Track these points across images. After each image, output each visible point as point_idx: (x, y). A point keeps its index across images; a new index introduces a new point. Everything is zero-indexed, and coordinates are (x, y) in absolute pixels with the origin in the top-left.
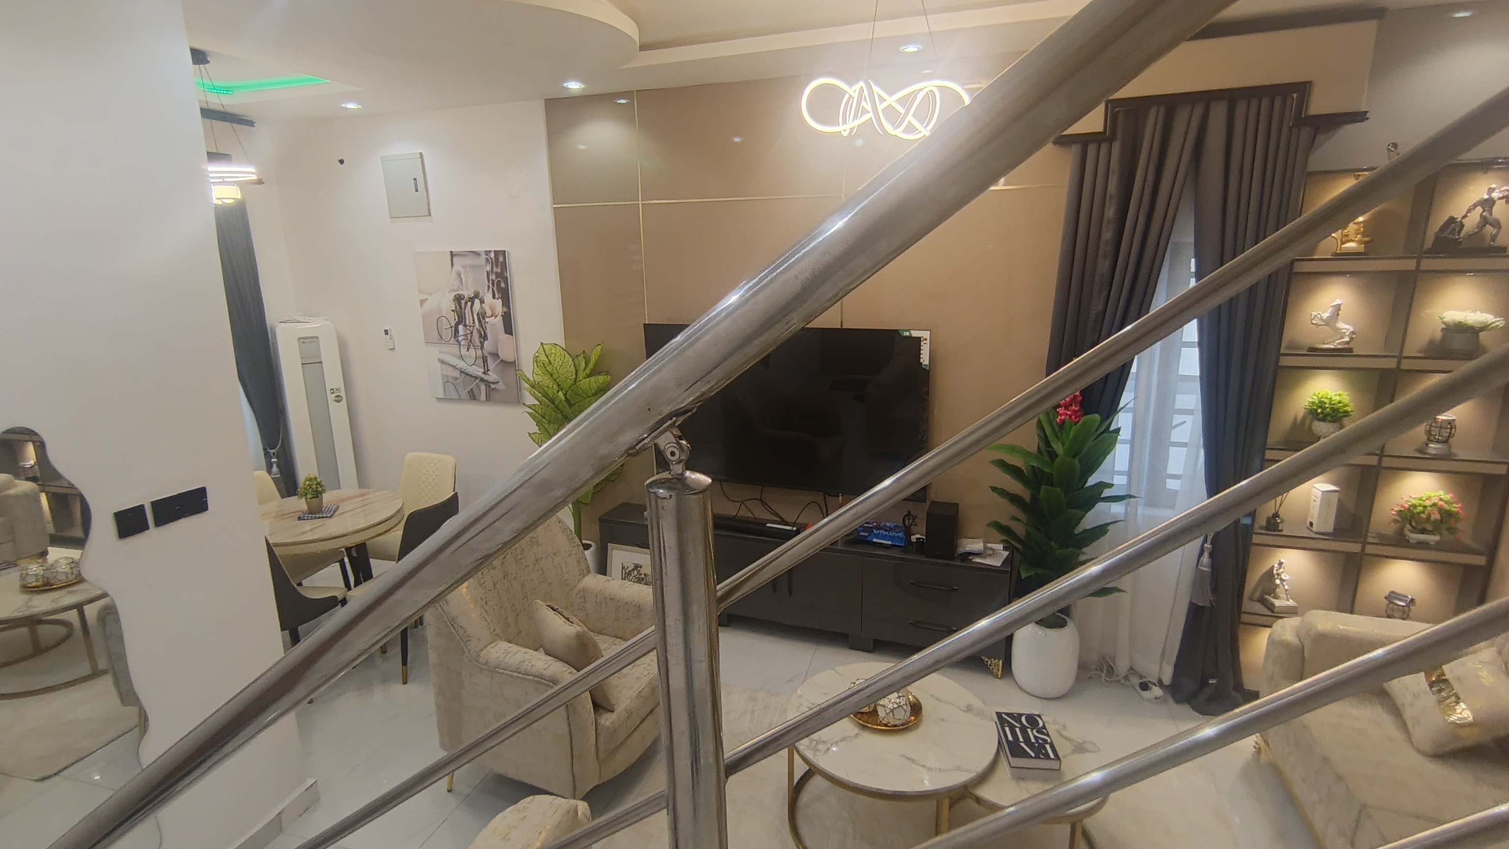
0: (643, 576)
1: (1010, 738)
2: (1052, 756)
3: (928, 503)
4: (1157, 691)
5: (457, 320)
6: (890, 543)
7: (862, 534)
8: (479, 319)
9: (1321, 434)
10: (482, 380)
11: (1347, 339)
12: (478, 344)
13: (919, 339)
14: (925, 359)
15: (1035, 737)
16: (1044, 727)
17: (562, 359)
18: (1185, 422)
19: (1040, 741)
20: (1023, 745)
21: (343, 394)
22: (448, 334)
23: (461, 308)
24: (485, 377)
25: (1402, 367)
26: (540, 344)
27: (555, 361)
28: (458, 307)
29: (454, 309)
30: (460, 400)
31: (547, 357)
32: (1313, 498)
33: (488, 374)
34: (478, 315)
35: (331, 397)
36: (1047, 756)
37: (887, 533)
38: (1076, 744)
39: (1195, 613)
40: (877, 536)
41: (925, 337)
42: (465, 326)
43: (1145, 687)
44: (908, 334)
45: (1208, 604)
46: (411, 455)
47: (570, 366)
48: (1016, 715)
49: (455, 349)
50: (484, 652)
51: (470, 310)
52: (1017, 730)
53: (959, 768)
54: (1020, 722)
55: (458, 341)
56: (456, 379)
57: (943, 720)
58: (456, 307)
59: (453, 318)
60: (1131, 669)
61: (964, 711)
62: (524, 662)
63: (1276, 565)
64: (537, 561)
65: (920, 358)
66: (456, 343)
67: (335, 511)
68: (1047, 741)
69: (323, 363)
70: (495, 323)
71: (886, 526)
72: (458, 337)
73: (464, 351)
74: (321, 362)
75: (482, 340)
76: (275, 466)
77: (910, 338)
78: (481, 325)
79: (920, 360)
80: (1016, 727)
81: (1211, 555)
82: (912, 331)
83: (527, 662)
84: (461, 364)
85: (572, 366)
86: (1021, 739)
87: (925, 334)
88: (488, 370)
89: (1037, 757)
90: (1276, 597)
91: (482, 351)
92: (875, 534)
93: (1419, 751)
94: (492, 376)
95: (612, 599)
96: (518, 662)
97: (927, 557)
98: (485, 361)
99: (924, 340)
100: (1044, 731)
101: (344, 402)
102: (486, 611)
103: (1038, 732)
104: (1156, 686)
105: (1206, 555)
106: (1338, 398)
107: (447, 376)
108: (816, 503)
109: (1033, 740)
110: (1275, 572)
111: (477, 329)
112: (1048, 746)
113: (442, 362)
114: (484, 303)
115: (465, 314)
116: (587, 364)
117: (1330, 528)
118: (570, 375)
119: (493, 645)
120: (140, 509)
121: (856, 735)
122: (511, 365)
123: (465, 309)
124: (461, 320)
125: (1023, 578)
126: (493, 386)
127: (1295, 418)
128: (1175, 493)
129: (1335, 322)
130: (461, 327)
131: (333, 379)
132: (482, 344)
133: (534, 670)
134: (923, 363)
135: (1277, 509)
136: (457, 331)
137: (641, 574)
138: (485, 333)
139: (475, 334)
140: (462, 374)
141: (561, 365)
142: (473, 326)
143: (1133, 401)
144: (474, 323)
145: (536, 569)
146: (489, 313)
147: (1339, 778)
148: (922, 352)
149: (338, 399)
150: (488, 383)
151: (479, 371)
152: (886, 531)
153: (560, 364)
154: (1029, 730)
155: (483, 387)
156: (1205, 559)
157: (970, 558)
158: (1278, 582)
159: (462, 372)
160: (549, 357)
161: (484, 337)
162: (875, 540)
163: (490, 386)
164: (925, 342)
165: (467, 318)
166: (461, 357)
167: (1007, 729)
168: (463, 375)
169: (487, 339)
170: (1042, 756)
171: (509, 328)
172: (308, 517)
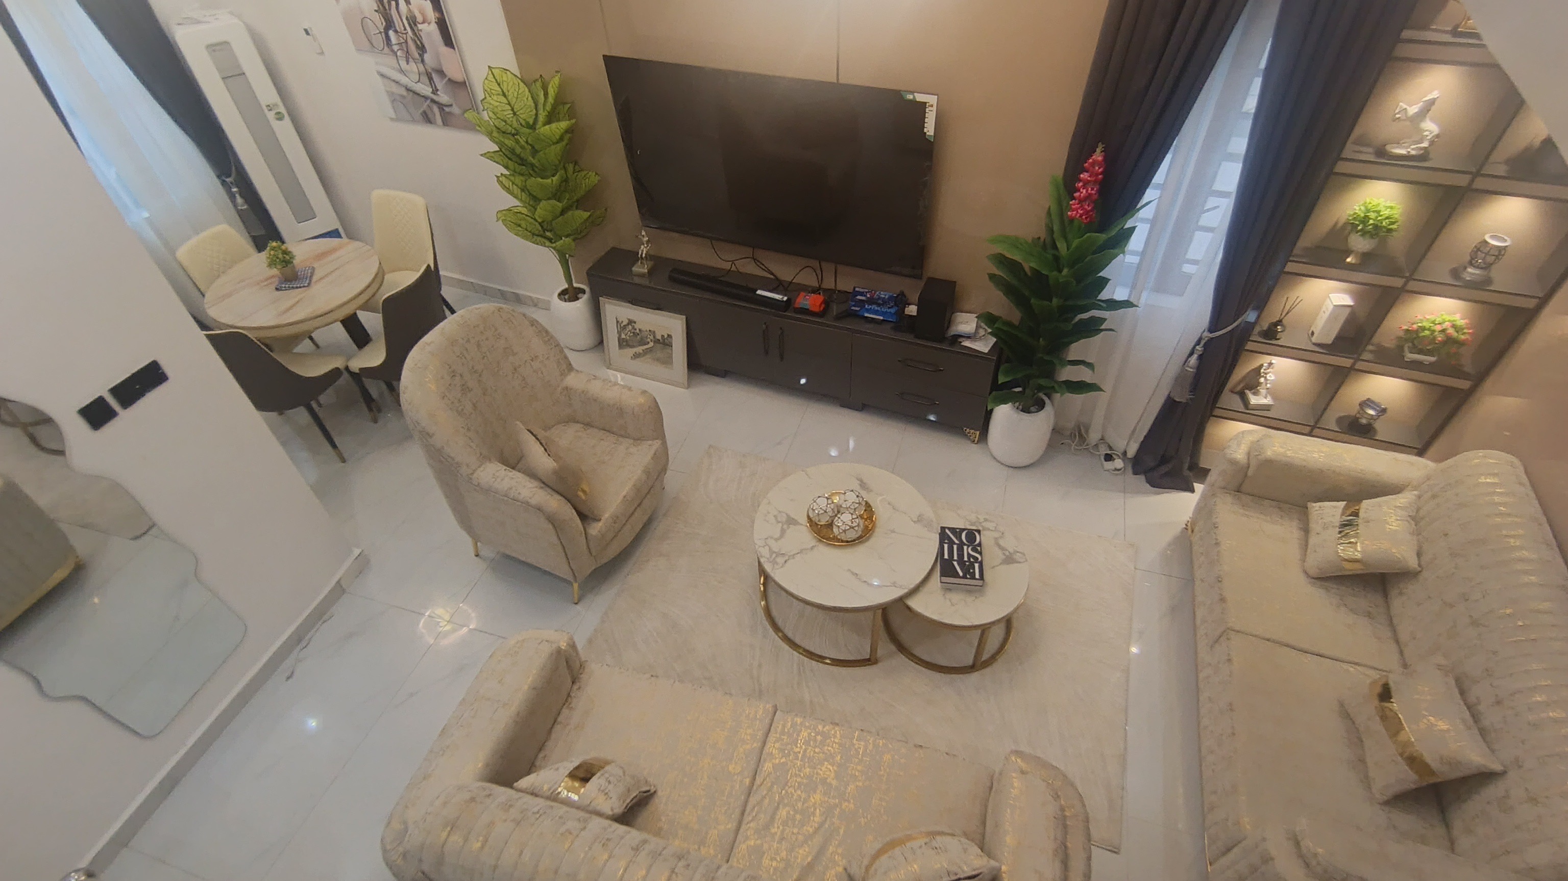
0: (638, 331)
1: (946, 557)
2: (977, 576)
3: (925, 280)
4: (1118, 463)
5: (384, 24)
6: (881, 318)
7: (853, 308)
8: (410, 24)
9: (1354, 249)
10: (433, 101)
11: (1425, 144)
12: (417, 56)
13: (924, 105)
14: (930, 129)
15: (968, 554)
16: (980, 545)
17: (517, 90)
18: (1218, 207)
19: (972, 560)
20: (955, 563)
21: (283, 110)
22: (379, 40)
23: (384, 7)
24: (435, 97)
25: (1474, 186)
26: (488, 68)
27: (508, 91)
28: (381, 7)
29: (376, 9)
30: (414, 121)
31: (499, 85)
32: (1324, 309)
33: (438, 95)
34: (407, 18)
35: (271, 115)
36: (973, 577)
37: (879, 309)
38: (1007, 553)
39: (1170, 405)
40: (868, 311)
41: (931, 103)
42: (396, 31)
43: (1108, 458)
44: (910, 97)
45: (1184, 400)
46: (377, 194)
47: (527, 99)
48: (958, 530)
49: (392, 61)
50: (475, 475)
51: (396, 12)
52: (955, 547)
53: (894, 584)
54: (960, 539)
55: (393, 51)
56: (403, 97)
57: (893, 531)
58: (378, 7)
59: (381, 24)
60: (1102, 439)
61: (914, 522)
62: (511, 489)
63: (1265, 365)
64: (515, 369)
65: (924, 127)
66: (391, 53)
67: (311, 277)
68: (978, 559)
69: (247, 74)
70: (430, 31)
71: (879, 298)
72: (391, 46)
73: (403, 63)
74: (244, 74)
75: (421, 53)
76: (238, 196)
77: (914, 102)
78: (415, 34)
79: (923, 130)
80: (955, 544)
81: (1200, 357)
82: (915, 94)
83: (514, 489)
84: (404, 80)
85: (530, 98)
86: (955, 558)
87: (932, 100)
88: (437, 90)
89: (964, 577)
90: (1256, 394)
91: (424, 67)
92: (866, 309)
93: (1306, 572)
94: (443, 98)
95: (595, 400)
96: (506, 489)
97: (917, 337)
98: (431, 79)
99: (929, 106)
100: (979, 548)
101: (287, 118)
102: (470, 439)
103: (972, 550)
104: (1120, 458)
105: (1195, 356)
106: (1386, 213)
107: (393, 93)
108: (810, 267)
109: (966, 559)
110: (1262, 371)
111: (411, 38)
112: (977, 565)
113: (383, 76)
114: (410, 4)
115: (392, 17)
116: (546, 95)
117: (1329, 340)
118: (529, 110)
119: (482, 469)
120: (100, 401)
121: (812, 548)
122: (460, 86)
123: (390, 9)
124: (389, 24)
125: (1000, 382)
126: (447, 109)
127: (1336, 223)
128: (1189, 277)
129: (1421, 121)
130: (391, 33)
131: (266, 93)
132: (421, 56)
133: (521, 497)
134: (928, 134)
135: (1282, 316)
136: (388, 38)
137: (636, 330)
138: (422, 43)
139: (410, 42)
140: (409, 92)
141: (517, 98)
142: (406, 34)
143: (1157, 200)
144: (405, 29)
145: (516, 377)
146: (419, 18)
147: (1223, 600)
148: (926, 120)
149: (279, 116)
150: (441, 106)
151: (428, 91)
152: (879, 305)
153: (515, 96)
154: (965, 547)
155: (436, 109)
156: (1193, 360)
157: (959, 340)
158: (1262, 380)
159: (408, 90)
160: (501, 86)
161: (422, 49)
162: (866, 315)
163: (443, 110)
164: (930, 108)
165: (396, 22)
166: (402, 71)
167: (946, 546)
168: (411, 94)
169: (426, 52)
170: (968, 576)
171: (448, 39)
172: (285, 287)
